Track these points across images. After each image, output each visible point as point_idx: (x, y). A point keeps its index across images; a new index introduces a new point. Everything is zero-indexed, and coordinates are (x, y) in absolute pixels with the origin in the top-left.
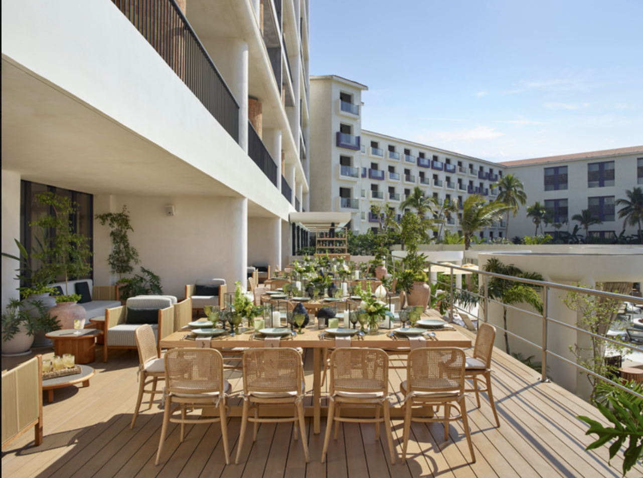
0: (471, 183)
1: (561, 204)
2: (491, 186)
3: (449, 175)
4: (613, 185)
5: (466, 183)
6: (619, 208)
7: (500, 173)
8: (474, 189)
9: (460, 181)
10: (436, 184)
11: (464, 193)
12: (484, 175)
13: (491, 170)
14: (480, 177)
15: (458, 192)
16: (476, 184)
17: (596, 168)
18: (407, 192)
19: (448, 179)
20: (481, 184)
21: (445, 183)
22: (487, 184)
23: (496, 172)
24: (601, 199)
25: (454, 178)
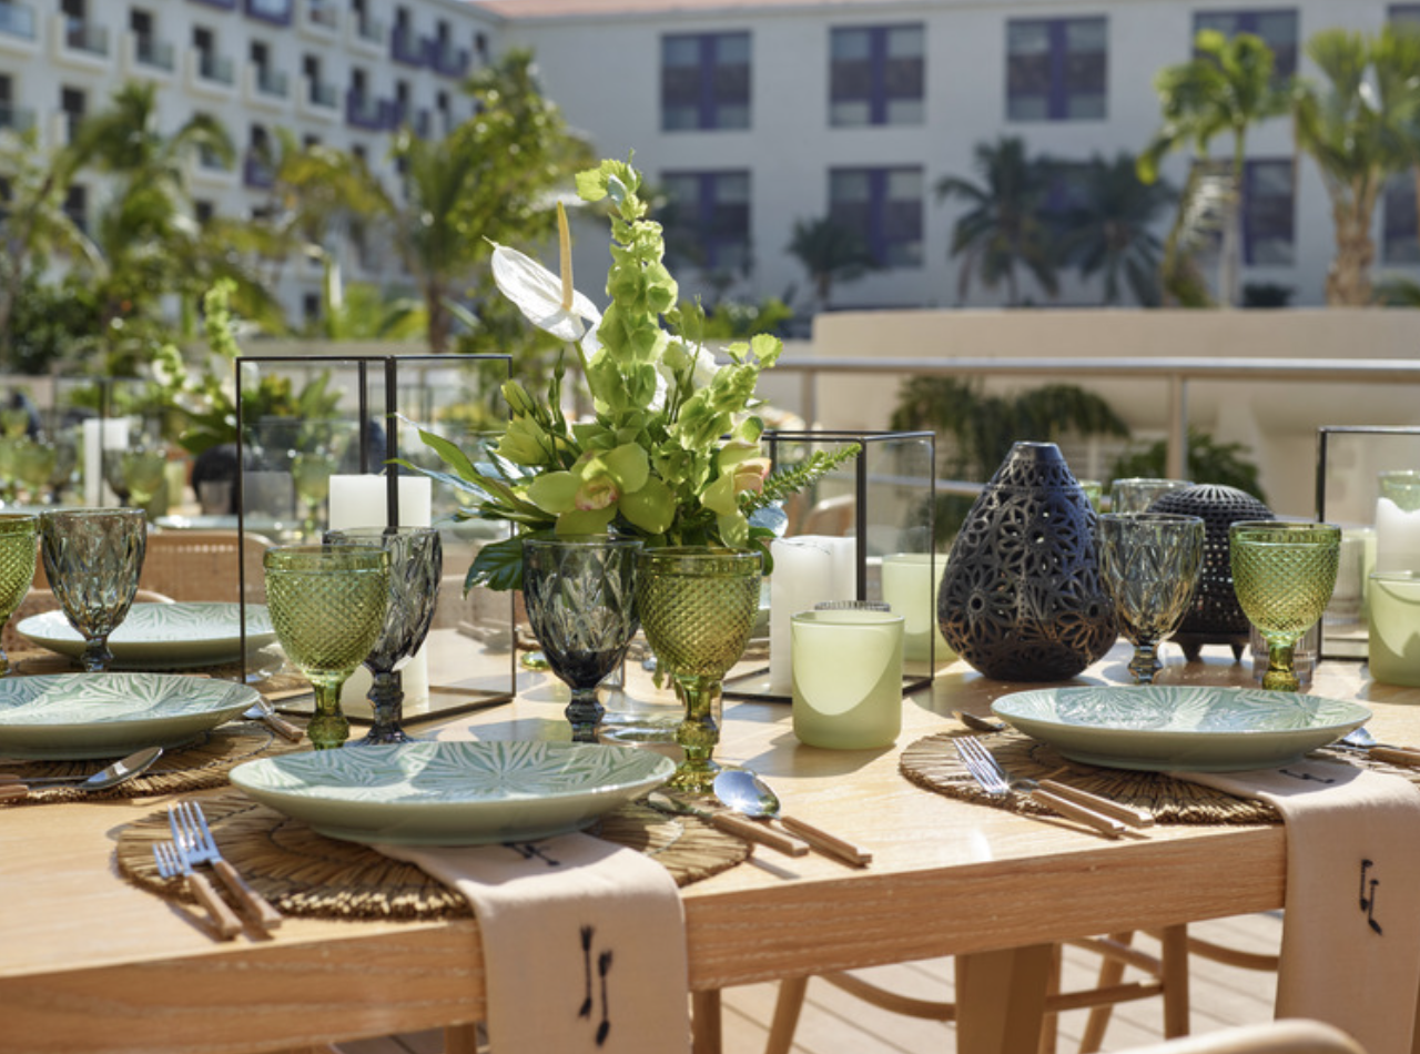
0: (359, 78)
1: (726, 194)
2: (443, 101)
3: (263, 33)
4: (919, 120)
5: (337, 77)
6: (942, 218)
7: (481, 42)
8: (370, 110)
9: (311, 66)
10: (207, 70)
11: (325, 122)
12: (414, 47)
13: (443, 29)
14: (399, 53)
15: (303, 117)
16: (382, 85)
17: (859, 49)
18: (73, 100)
19: (259, 53)
20: (403, 90)
21: (245, 70)
22: (425, 88)
23: (462, 37)
24: (878, 177)
25: (287, 55)
